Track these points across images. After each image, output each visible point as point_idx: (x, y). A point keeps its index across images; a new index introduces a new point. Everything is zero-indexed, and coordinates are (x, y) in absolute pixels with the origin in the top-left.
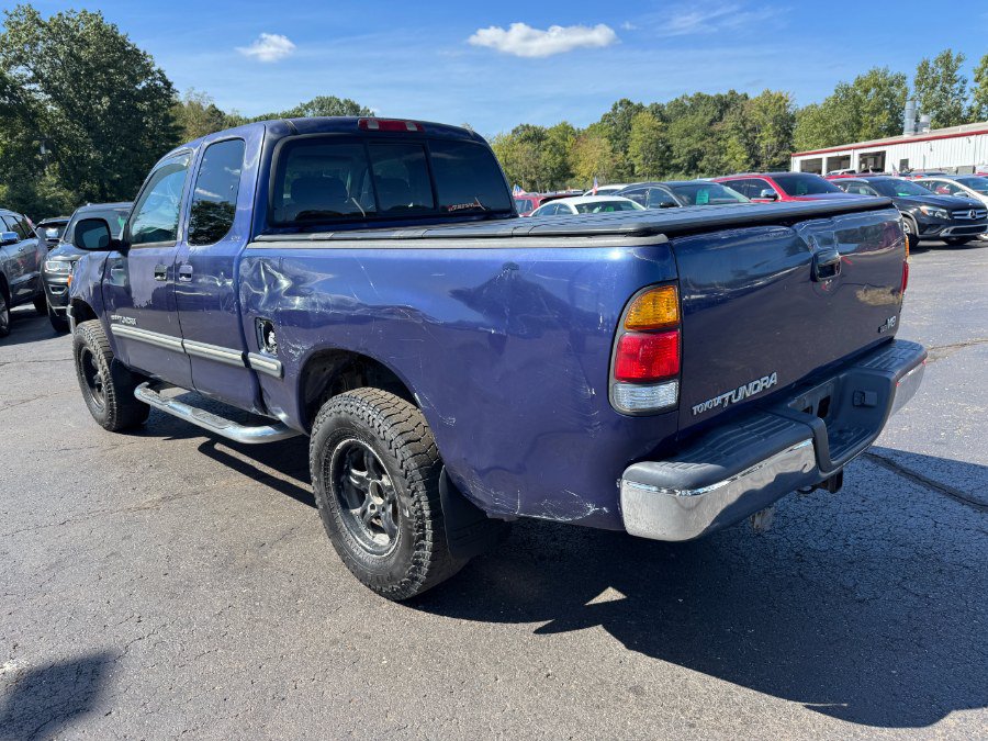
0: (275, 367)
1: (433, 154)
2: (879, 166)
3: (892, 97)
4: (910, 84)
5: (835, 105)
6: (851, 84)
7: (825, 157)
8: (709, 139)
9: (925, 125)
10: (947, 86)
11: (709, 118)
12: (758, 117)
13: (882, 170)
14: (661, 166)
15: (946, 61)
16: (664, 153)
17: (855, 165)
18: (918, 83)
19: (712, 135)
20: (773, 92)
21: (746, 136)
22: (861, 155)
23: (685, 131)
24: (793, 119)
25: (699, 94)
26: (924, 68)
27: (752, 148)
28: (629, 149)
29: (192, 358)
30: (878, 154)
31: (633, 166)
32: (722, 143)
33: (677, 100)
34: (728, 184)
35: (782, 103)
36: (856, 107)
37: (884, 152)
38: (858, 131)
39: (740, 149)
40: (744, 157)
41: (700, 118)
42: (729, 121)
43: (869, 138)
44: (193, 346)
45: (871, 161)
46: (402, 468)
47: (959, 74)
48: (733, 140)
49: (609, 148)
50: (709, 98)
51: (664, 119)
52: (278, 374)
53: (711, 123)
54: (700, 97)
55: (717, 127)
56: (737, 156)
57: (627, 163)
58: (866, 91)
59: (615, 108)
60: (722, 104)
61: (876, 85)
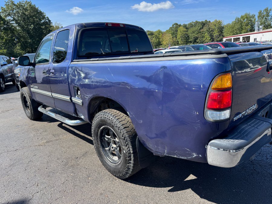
0: (80, 102)
1: (129, 35)
2: (248, 41)
3: (251, 21)
4: (256, 17)
5: (235, 23)
6: (240, 17)
7: (232, 38)
8: (200, 34)
9: (261, 28)
10: (267, 17)
11: (199, 28)
12: (213, 27)
13: (249, 41)
14: (186, 41)
15: (266, 10)
16: (187, 38)
17: (241, 40)
18: (259, 17)
19: (200, 32)
20: (217, 20)
21: (210, 33)
22: (243, 37)
23: (193, 31)
24: (223, 28)
25: (197, 21)
26: (260, 13)
27: (211, 36)
28: (177, 37)
29: (54, 99)
30: (248, 37)
31: (178, 42)
32: (203, 35)
33: (190, 23)
34: (208, 45)
35: (220, 23)
36: (241, 24)
37: (250, 36)
38: (242, 31)
39: (208, 36)
40: (209, 38)
41: (197, 28)
42: (205, 29)
43: (245, 33)
44: (55, 95)
45: (246, 39)
46: (123, 136)
47: (270, 14)
48: (206, 34)
49: (171, 37)
50: (199, 22)
51: (187, 28)
52: (81, 104)
53: (200, 29)
54: (197, 22)
55: (201, 30)
56: (208, 38)
57: (177, 41)
58: (244, 19)
59: (173, 26)
60: (203, 24)
61: (247, 18)
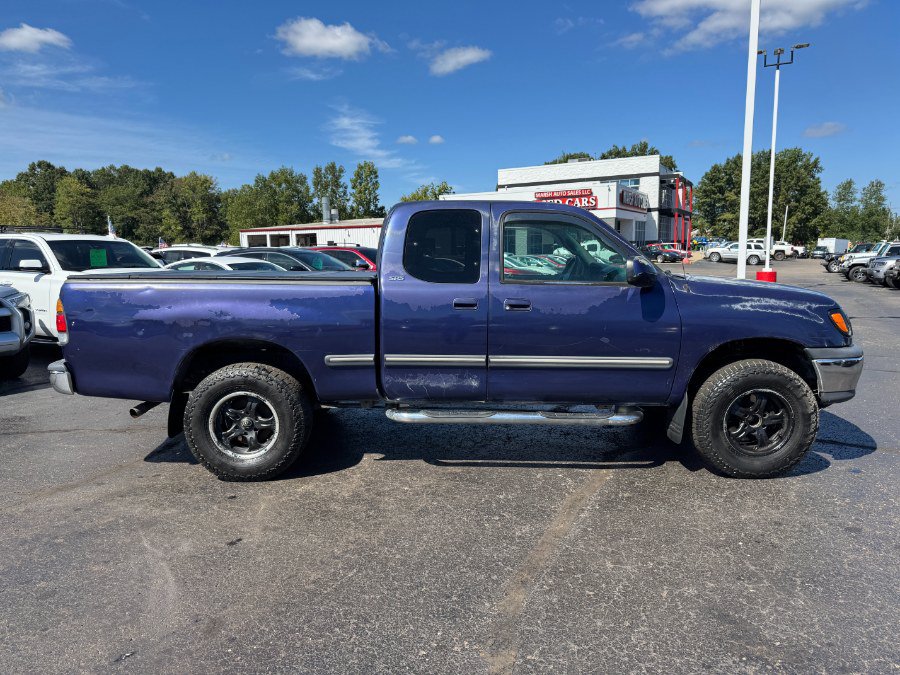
3: (299, 192)
4: (310, 182)
5: (256, 192)
6: (267, 176)
7: (268, 234)
8: (142, 209)
9: (336, 217)
10: (335, 189)
11: (139, 190)
12: (189, 194)
15: (332, 168)
16: (94, 218)
18: (316, 184)
19: (145, 206)
20: (199, 174)
21: (178, 210)
23: (116, 199)
24: (218, 200)
25: (127, 167)
26: (318, 172)
27: (185, 220)
28: (54, 211)
32: (155, 214)
33: (103, 169)
35: (207, 184)
36: (273, 196)
37: (314, 235)
38: (277, 216)
39: (172, 221)
40: (179, 228)
41: (130, 189)
42: (160, 196)
47: (342, 181)
48: (166, 212)
49: (33, 208)
50: (137, 171)
51: (91, 185)
53: (141, 195)
55: (148, 199)
56: (173, 227)
58: (280, 185)
59: (33, 168)
60: (151, 179)
61: (286, 181)
